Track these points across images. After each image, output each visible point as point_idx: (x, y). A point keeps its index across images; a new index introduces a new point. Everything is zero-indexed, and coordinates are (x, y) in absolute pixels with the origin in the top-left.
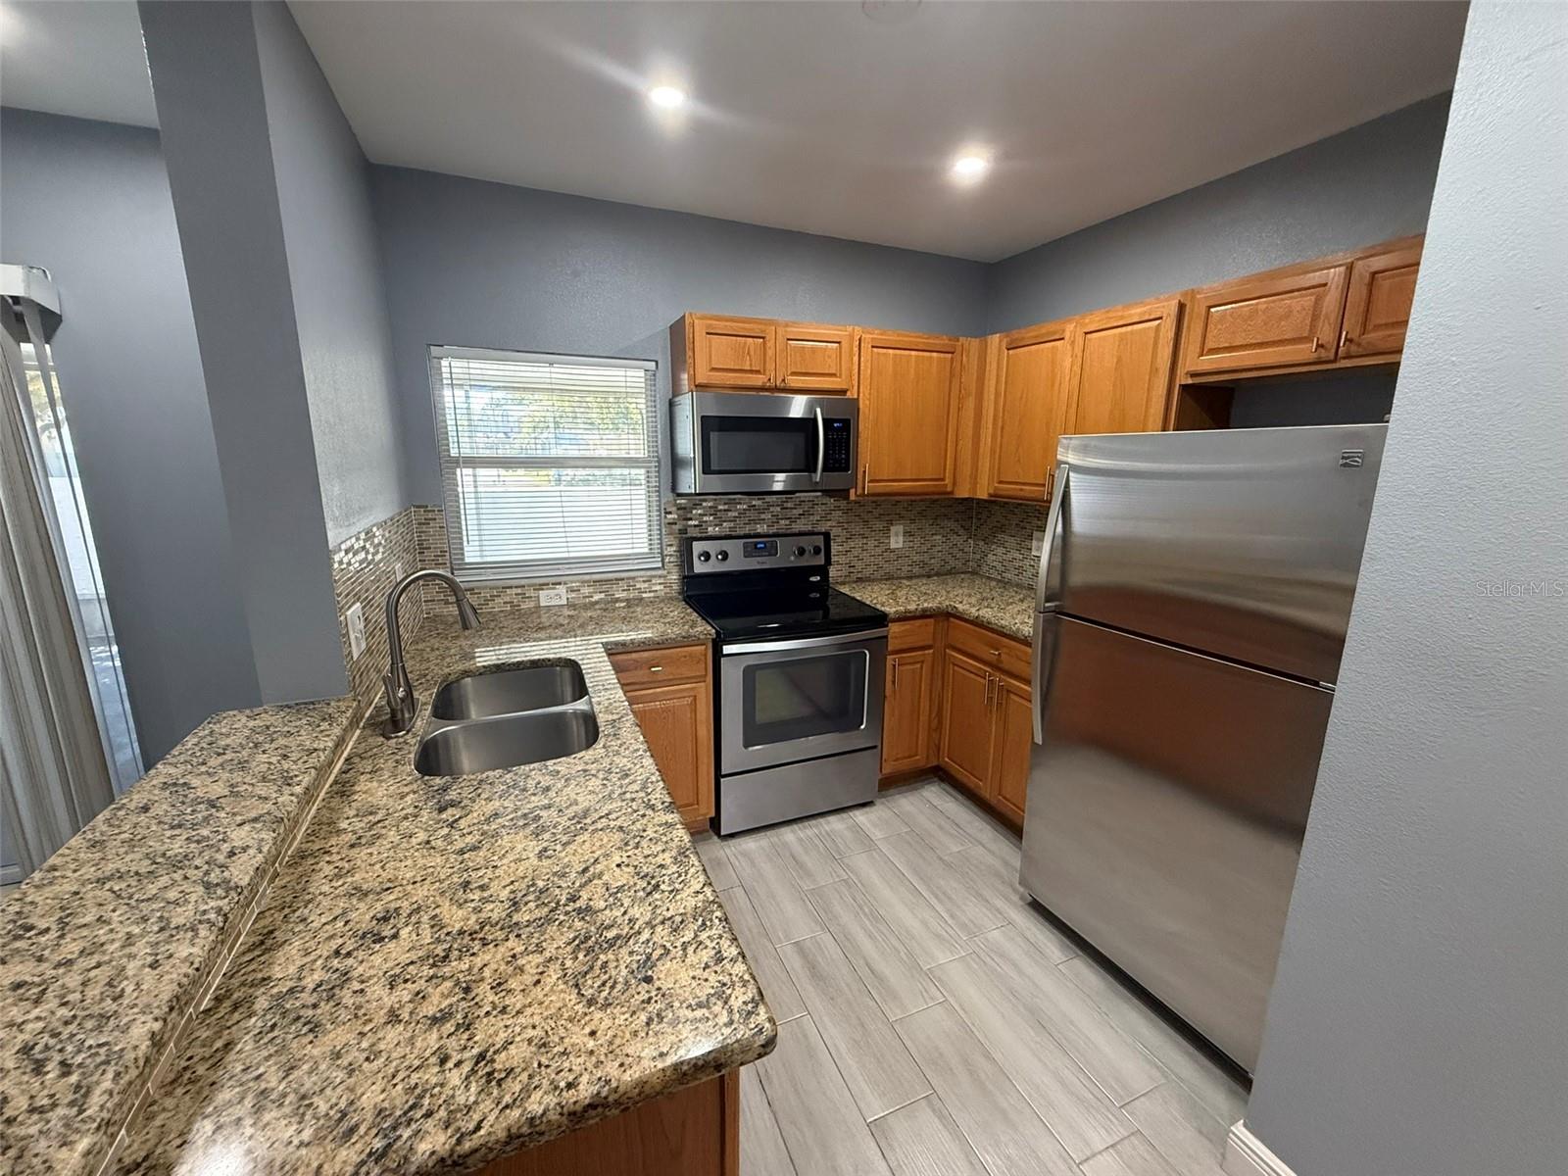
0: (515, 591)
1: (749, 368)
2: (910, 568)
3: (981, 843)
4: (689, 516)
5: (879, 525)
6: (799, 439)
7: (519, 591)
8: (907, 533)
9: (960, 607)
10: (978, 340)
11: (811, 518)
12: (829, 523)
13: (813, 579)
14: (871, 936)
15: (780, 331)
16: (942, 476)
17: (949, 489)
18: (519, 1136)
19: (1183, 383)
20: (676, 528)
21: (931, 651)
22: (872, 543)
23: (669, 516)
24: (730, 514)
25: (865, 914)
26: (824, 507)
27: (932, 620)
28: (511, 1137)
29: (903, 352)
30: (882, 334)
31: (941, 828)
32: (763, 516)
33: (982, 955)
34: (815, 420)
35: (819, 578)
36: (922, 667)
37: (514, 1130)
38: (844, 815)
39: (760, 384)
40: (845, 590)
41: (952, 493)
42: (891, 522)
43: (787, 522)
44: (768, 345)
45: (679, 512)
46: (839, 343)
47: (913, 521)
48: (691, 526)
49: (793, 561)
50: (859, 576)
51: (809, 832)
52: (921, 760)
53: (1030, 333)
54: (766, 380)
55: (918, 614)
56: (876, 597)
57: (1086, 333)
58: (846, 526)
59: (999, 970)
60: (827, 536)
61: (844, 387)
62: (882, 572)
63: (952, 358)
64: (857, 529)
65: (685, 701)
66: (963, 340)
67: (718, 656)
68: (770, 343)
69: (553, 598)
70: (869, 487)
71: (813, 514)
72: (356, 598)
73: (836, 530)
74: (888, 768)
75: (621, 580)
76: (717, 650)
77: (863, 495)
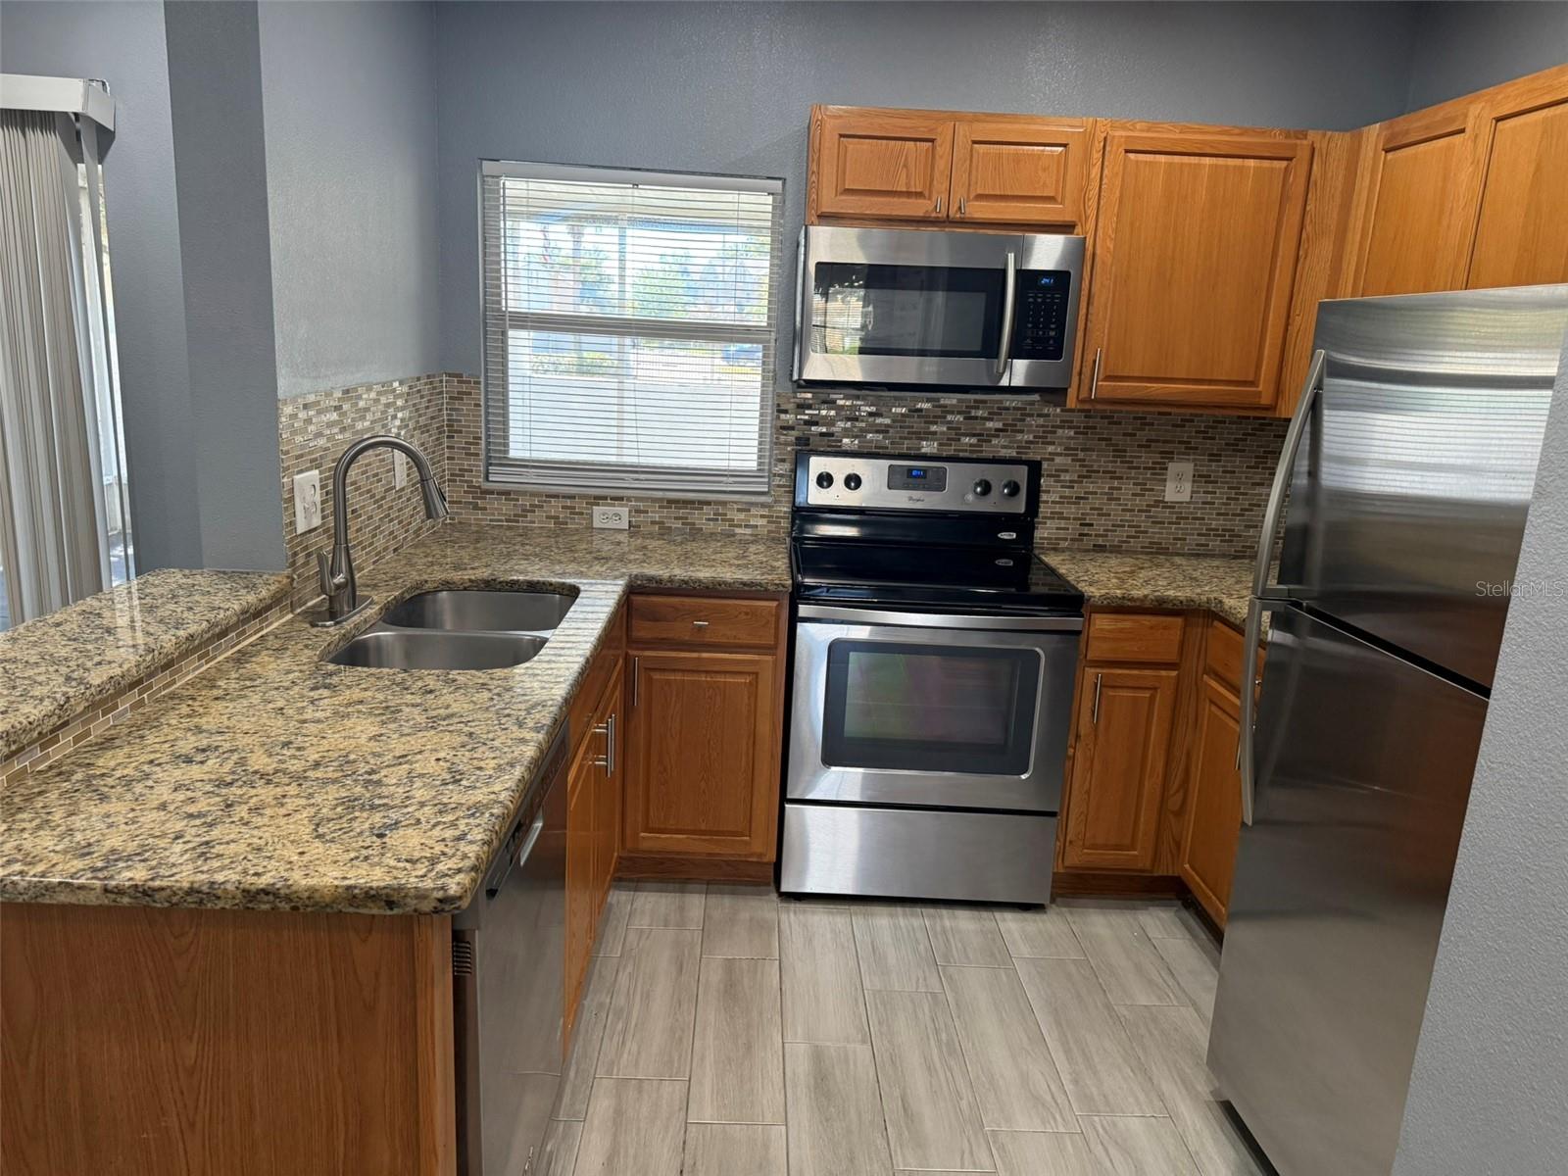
0: (561, 502)
1: (904, 190)
2: (1203, 539)
3: (1194, 1004)
4: (814, 418)
5: (1146, 458)
6: (976, 303)
7: (569, 503)
8: (1200, 478)
9: (1229, 602)
10: (1348, 135)
11: (1019, 437)
12: (1051, 449)
13: (1004, 536)
14: (930, 1069)
15: (962, 129)
16: (1251, 379)
17: (1265, 400)
18: (199, 892)
21: (1174, 673)
22: (1128, 488)
23: (783, 416)
24: (879, 421)
25: (939, 1041)
26: (1041, 421)
27: (1179, 621)
28: (192, 891)
29: (1186, 159)
30: (1148, 131)
31: (1139, 969)
32: (934, 428)
33: (1093, 1141)
34: (1004, 272)
35: (1014, 535)
36: (1152, 699)
37: (196, 885)
38: (985, 914)
39: (921, 213)
40: (1052, 560)
41: (1272, 408)
42: (1169, 455)
43: (974, 440)
44: (939, 150)
45: (799, 411)
46: (1065, 145)
47: (1215, 457)
48: (814, 434)
49: (971, 503)
50: (1100, 541)
51: (916, 922)
52: (1138, 857)
53: (1415, 123)
54: (931, 208)
55: (1147, 604)
56: (1096, 579)
57: (1498, 120)
58: (1081, 455)
59: (1109, 1164)
60: (1035, 469)
61: (1068, 218)
62: (1144, 540)
63: (1286, 168)
64: (1101, 461)
65: (741, 680)
66: (1314, 136)
67: (794, 620)
68: (942, 149)
69: (611, 518)
70: (1103, 387)
71: (1022, 431)
72: (315, 464)
73: (1058, 460)
74: (1076, 858)
75: (708, 503)
76: (793, 610)
77: (1088, 400)
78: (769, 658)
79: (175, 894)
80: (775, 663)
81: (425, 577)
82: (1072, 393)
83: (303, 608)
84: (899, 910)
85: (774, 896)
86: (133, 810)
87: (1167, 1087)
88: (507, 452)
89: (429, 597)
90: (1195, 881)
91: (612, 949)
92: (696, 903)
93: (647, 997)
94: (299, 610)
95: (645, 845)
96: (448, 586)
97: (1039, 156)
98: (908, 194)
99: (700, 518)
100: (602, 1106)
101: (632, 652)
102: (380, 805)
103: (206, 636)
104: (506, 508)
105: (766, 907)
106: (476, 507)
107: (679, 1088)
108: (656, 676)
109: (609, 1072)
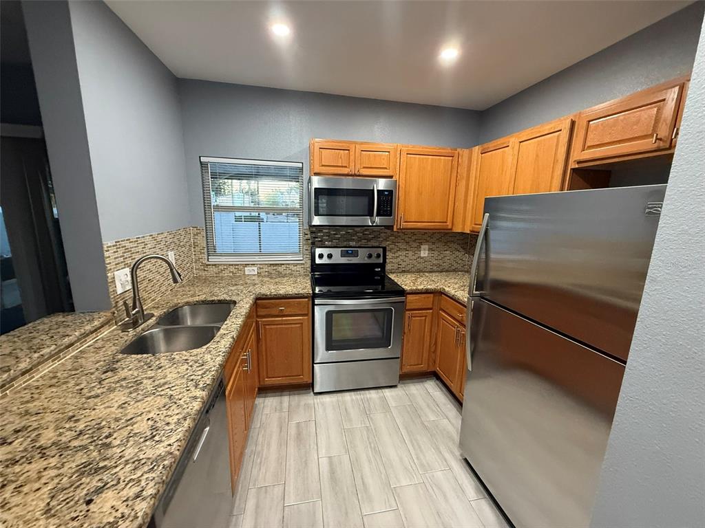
0: (234, 267)
1: (340, 165)
2: (432, 267)
3: (447, 418)
4: (316, 236)
5: (415, 245)
6: (365, 200)
7: (237, 267)
8: (429, 249)
9: (447, 289)
10: (468, 150)
11: (379, 239)
12: (388, 243)
13: (377, 270)
14: (369, 461)
15: (357, 146)
16: (445, 221)
17: (450, 227)
19: (573, 167)
20: (310, 241)
21: (431, 311)
22: (411, 253)
23: (306, 236)
24: (337, 236)
25: (371, 447)
26: (385, 234)
27: (432, 295)
29: (423, 156)
30: (412, 148)
31: (428, 406)
32: (353, 238)
33: (428, 485)
34: (373, 190)
35: (380, 269)
36: (426, 319)
38: (380, 391)
39: (346, 173)
40: (392, 276)
41: (451, 229)
42: (421, 243)
43: (366, 241)
45: (311, 234)
46: (389, 152)
47: (434, 243)
48: (317, 241)
49: (367, 261)
50: (403, 269)
51: (358, 397)
52: (423, 367)
53: (491, 145)
54: (350, 171)
55: (423, 291)
56: (406, 282)
57: (520, 142)
58: (397, 244)
59: (435, 497)
60: (385, 249)
61: (391, 174)
62: (416, 268)
63: (452, 159)
64: (402, 246)
65: (297, 326)
66: (459, 150)
67: (314, 305)
68: (352, 153)
69: (251, 271)
70: (404, 225)
72: (127, 265)
73: (391, 246)
74: (407, 369)
75: (283, 264)
76: (313, 302)
77: (400, 229)
78: (306, 318)
80: (308, 319)
81: (179, 301)
82: (395, 227)
83: (123, 323)
85: (312, 393)
87: (448, 456)
88: (215, 251)
89: (180, 310)
92: (286, 399)
93: (269, 445)
94: (120, 323)
95: (266, 383)
96: (187, 304)
97: (382, 155)
98: (342, 167)
99: (281, 269)
100: (251, 504)
101: (258, 320)
104: (215, 270)
106: (205, 270)
107: (281, 488)
108: (267, 327)
109: (254, 485)
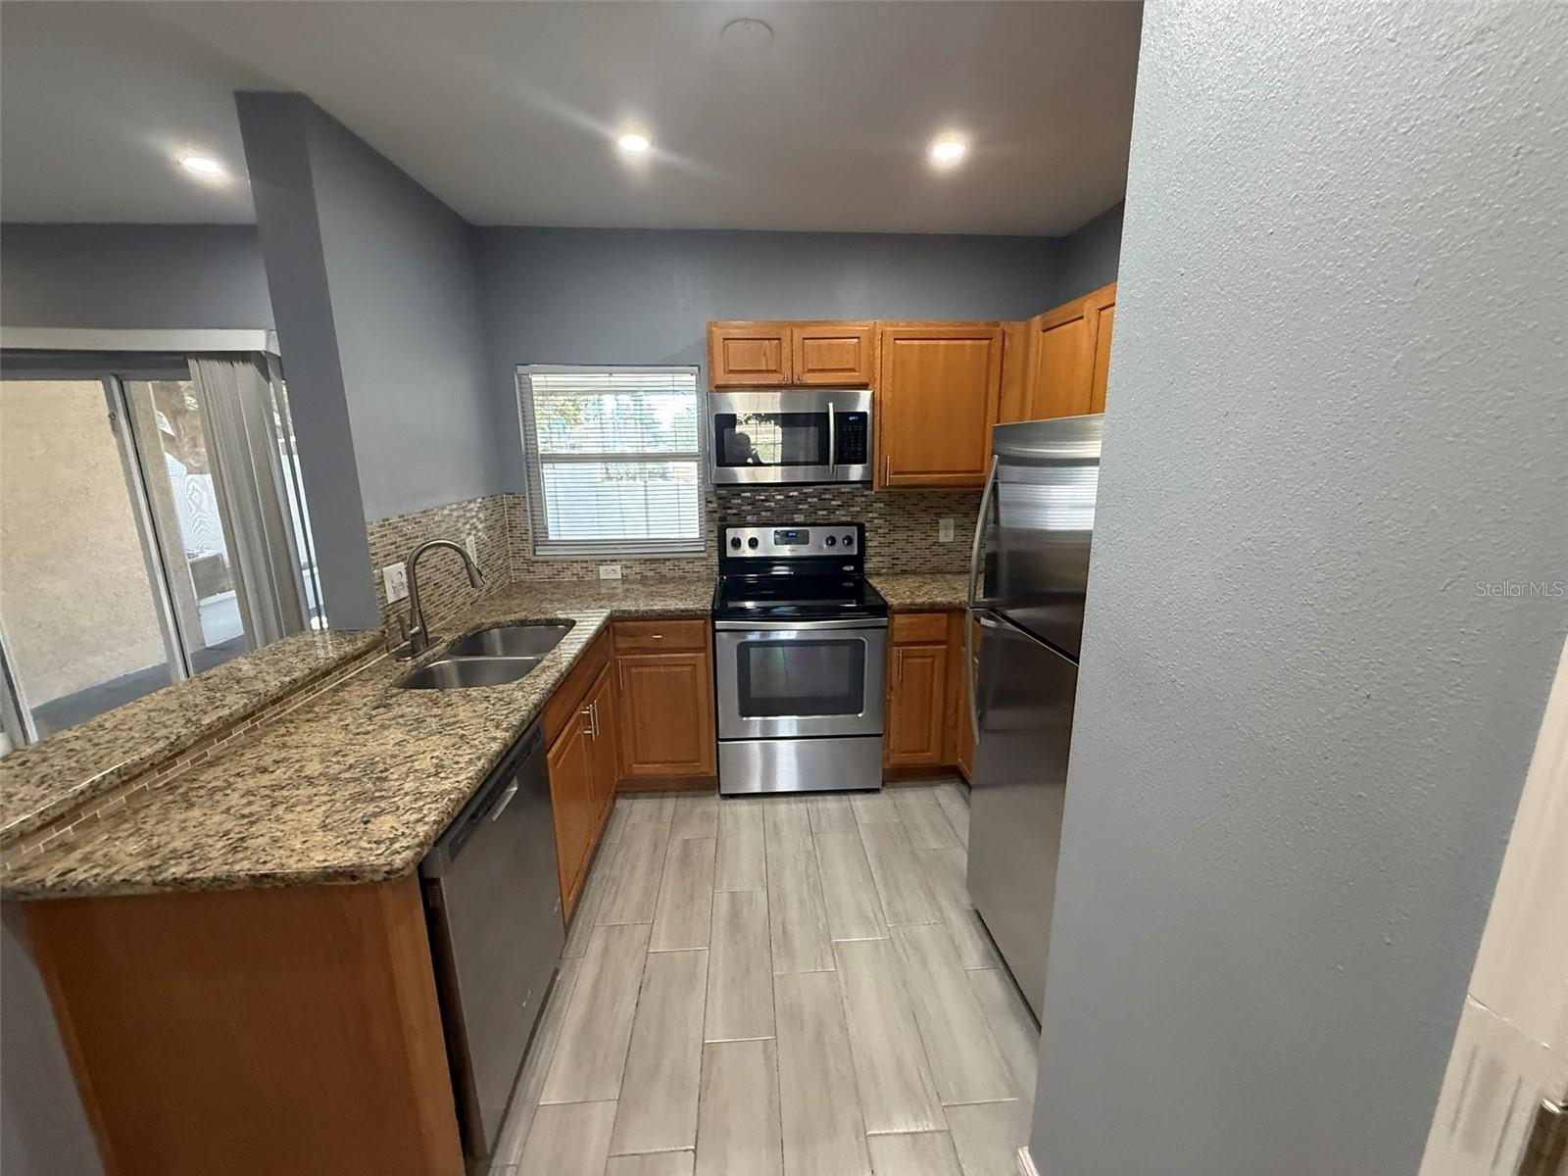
0: (580, 565)
1: (765, 368)
2: (963, 563)
4: (729, 505)
5: (926, 518)
6: (813, 433)
7: (584, 565)
8: (956, 527)
10: (1023, 323)
11: (852, 509)
12: (870, 515)
13: (846, 568)
15: (796, 332)
16: (978, 469)
18: (219, 880)
20: (717, 516)
21: (945, 647)
22: (918, 535)
23: (710, 505)
24: (767, 504)
26: (863, 499)
27: (944, 615)
28: (215, 879)
29: (929, 342)
30: (906, 326)
31: (933, 826)
32: (800, 507)
33: (898, 945)
34: (827, 414)
35: (852, 568)
36: (933, 663)
37: (218, 875)
38: (844, 797)
39: (776, 382)
40: (873, 582)
42: (939, 515)
43: (825, 513)
44: (784, 345)
45: (720, 501)
46: (858, 338)
47: (966, 515)
48: (729, 514)
49: (827, 551)
50: (904, 568)
51: (802, 805)
52: (932, 756)
53: (1057, 315)
54: (781, 378)
55: (925, 607)
56: (897, 593)
57: (1098, 311)
58: (888, 518)
59: (906, 961)
60: (861, 529)
61: (867, 381)
62: (929, 565)
63: (989, 344)
64: (901, 522)
65: (686, 669)
66: (1004, 325)
67: (715, 631)
68: (786, 344)
69: (611, 572)
70: (892, 479)
71: (853, 506)
72: (401, 559)
73: (876, 521)
74: (897, 759)
75: (669, 560)
76: (714, 625)
77: (885, 486)
78: (702, 655)
79: (202, 882)
80: (706, 657)
81: (483, 621)
82: (876, 483)
83: (397, 648)
84: (792, 799)
85: (718, 796)
86: (205, 814)
87: (945, 903)
88: (547, 537)
89: (485, 633)
90: (964, 767)
91: (613, 839)
92: (670, 804)
93: (634, 867)
94: (393, 650)
95: (636, 772)
96: (497, 625)
97: (843, 345)
98: (768, 371)
99: (664, 569)
100: (596, 945)
101: (618, 657)
102: (379, 797)
103: (307, 679)
104: (547, 571)
105: (713, 805)
106: (529, 572)
107: (646, 928)
108: (634, 670)
109: (603, 921)
